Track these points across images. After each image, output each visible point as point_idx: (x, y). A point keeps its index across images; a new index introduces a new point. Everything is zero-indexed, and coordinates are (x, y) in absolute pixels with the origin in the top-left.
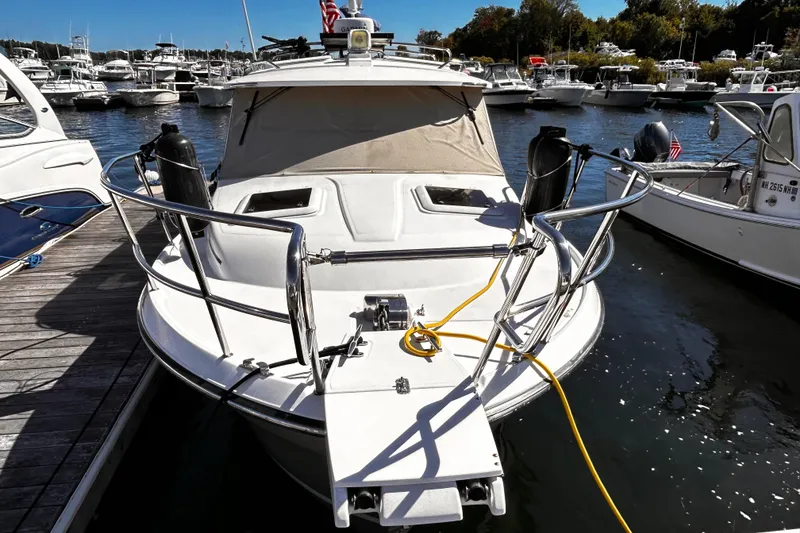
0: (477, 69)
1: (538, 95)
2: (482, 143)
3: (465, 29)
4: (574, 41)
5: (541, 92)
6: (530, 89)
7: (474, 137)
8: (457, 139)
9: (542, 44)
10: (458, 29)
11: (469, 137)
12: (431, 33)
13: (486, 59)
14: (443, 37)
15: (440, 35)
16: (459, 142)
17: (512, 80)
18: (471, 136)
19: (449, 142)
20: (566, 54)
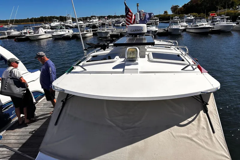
0: (191, 18)
1: (213, 28)
2: (214, 132)
3: (188, 4)
4: (228, 5)
5: (215, 27)
6: (210, 26)
7: (208, 127)
8: (195, 132)
9: (216, 7)
10: (185, 4)
11: (204, 128)
12: (176, 6)
13: (195, 14)
14: (180, 7)
15: (179, 6)
16: (196, 135)
17: (203, 24)
18: (205, 128)
19: (189, 136)
20: (225, 11)
